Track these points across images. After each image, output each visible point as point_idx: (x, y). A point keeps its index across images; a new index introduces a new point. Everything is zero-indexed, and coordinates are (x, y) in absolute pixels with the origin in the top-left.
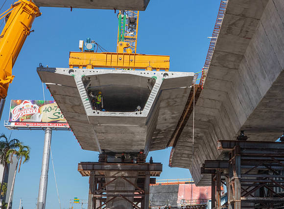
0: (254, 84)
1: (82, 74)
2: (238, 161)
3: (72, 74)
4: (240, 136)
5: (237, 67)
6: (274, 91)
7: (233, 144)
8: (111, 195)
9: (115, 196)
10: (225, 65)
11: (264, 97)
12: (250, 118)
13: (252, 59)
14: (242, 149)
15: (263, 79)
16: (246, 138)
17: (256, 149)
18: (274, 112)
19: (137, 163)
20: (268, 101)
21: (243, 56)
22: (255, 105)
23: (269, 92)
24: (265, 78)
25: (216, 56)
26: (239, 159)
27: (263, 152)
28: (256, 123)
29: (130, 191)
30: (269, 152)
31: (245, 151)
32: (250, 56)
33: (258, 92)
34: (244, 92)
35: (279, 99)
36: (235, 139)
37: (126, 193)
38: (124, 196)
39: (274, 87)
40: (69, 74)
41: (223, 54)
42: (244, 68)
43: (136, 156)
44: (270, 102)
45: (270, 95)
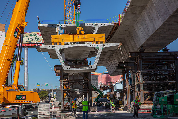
0: (152, 22)
1: (59, 48)
2: (141, 63)
3: (54, 48)
4: (141, 50)
5: (141, 13)
6: (164, 26)
7: (137, 54)
8: (71, 82)
9: (74, 83)
10: (134, 12)
11: (158, 29)
12: (147, 40)
13: (151, 9)
14: (143, 56)
15: (158, 20)
16: (144, 50)
17: (150, 56)
18: (162, 36)
19: (84, 65)
20: (159, 31)
21: (145, 7)
22: (151, 33)
23: (161, 27)
24: (159, 19)
25: (130, 8)
26: (141, 62)
27: (154, 58)
28: (150, 42)
29: (81, 80)
30: (157, 58)
31: (144, 58)
32: (150, 7)
33: (154, 27)
34: (145, 27)
35: (166, 30)
36: (138, 51)
37: (79, 81)
38: (78, 82)
39: (164, 24)
40: (52, 49)
41: (134, 7)
42: (146, 13)
43: (83, 62)
44: (160, 31)
45: (161, 28)
